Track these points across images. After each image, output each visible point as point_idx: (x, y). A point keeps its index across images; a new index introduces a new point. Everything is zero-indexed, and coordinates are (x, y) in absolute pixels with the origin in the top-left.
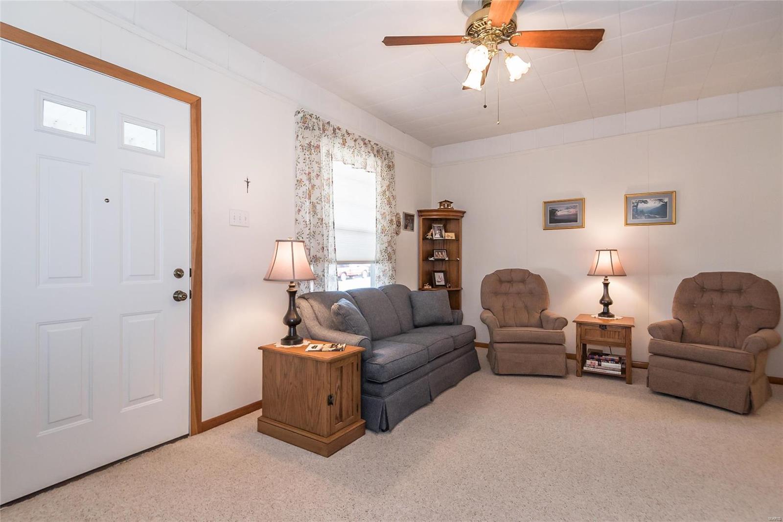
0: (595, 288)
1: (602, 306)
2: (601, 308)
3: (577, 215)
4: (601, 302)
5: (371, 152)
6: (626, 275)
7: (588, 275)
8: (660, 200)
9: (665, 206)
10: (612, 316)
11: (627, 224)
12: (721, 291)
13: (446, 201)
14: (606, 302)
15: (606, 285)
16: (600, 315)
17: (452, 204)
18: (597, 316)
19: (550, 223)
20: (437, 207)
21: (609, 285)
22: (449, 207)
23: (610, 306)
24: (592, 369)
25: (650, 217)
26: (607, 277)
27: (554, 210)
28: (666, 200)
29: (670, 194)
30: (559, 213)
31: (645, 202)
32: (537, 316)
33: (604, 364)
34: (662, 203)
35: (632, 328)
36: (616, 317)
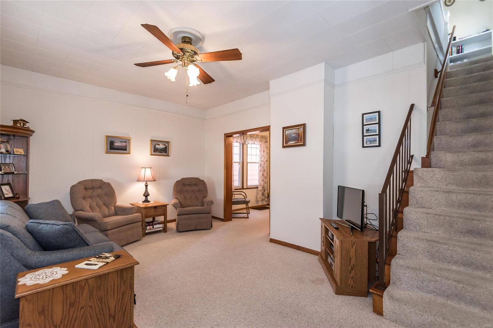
0: (140, 188)
1: (144, 197)
2: (144, 198)
3: (126, 146)
4: (144, 195)
6: (156, 181)
7: (137, 181)
8: (165, 145)
9: (166, 147)
10: (149, 202)
11: (152, 155)
12: (190, 185)
13: (21, 120)
14: (146, 195)
15: (146, 186)
16: (143, 202)
17: (27, 124)
18: (141, 203)
19: (110, 149)
20: (11, 124)
21: (148, 186)
22: (25, 126)
23: (148, 197)
24: (150, 231)
25: (160, 152)
26: (147, 182)
27: (113, 141)
28: (167, 145)
29: (168, 142)
30: (116, 144)
31: (159, 145)
32: (113, 208)
33: (155, 226)
34: (165, 146)
35: (167, 206)
36: (151, 202)
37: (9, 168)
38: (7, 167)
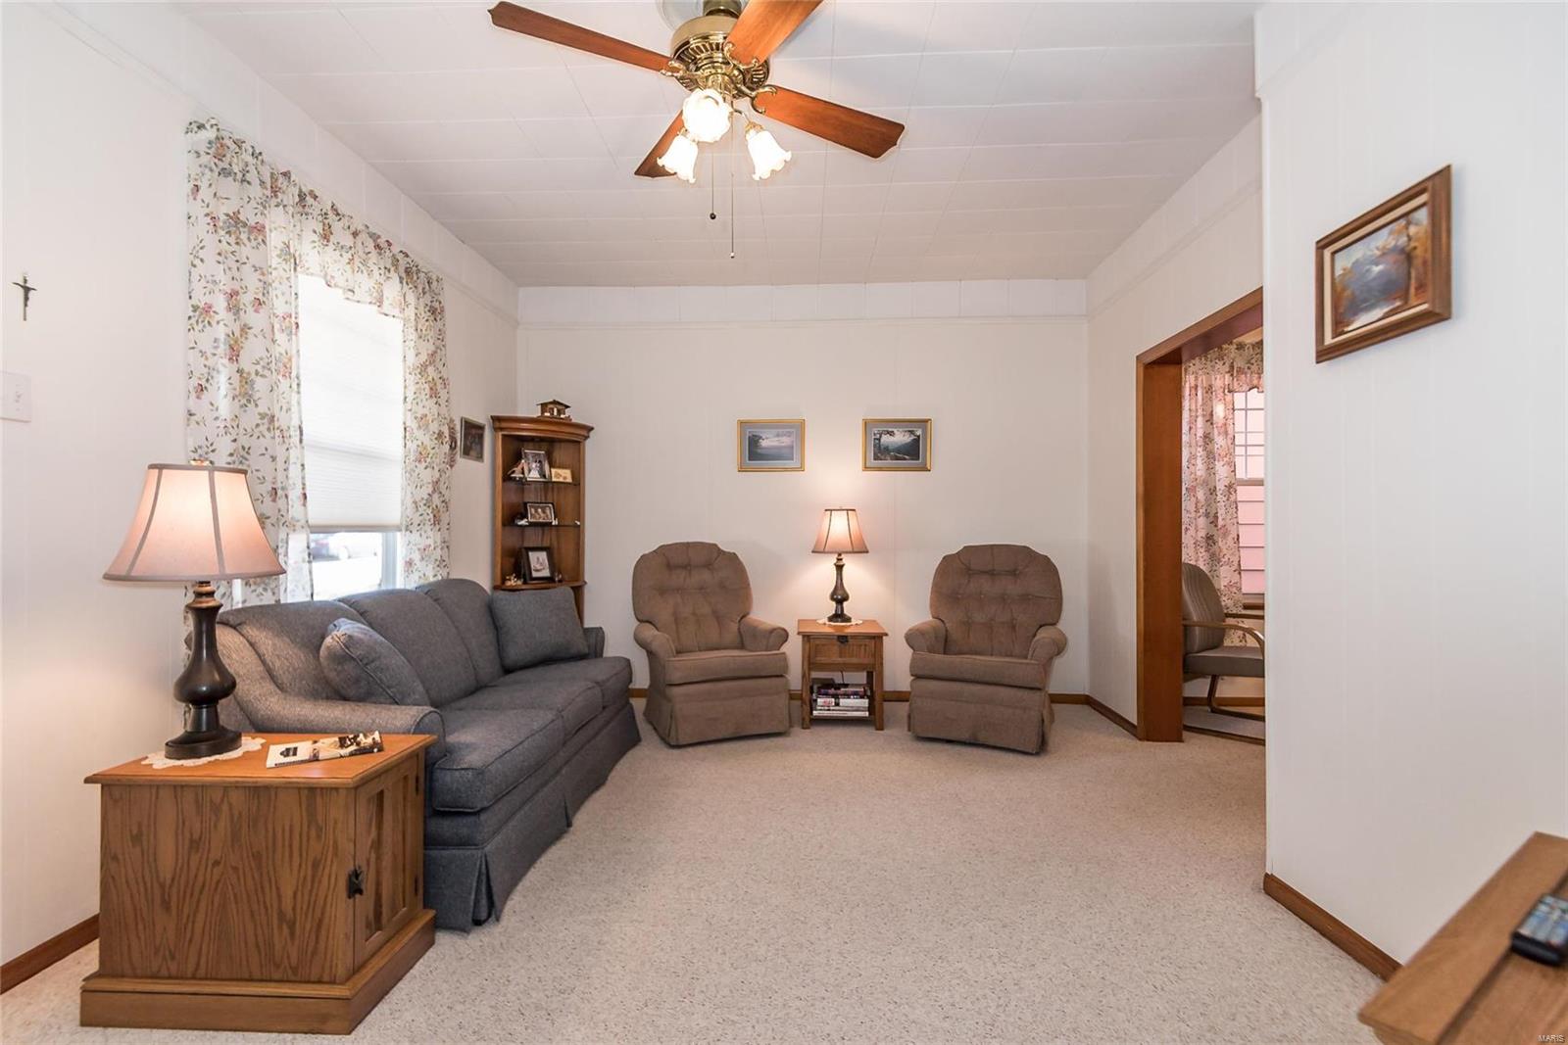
0: (822, 573)
1: (834, 603)
2: (833, 606)
3: (793, 447)
4: (832, 598)
5: (392, 269)
6: (867, 552)
7: (813, 552)
8: (911, 432)
9: (917, 441)
10: (848, 620)
11: (866, 468)
12: (992, 574)
13: (555, 403)
14: (839, 597)
15: (839, 568)
16: (831, 619)
17: (567, 410)
18: (826, 620)
19: (750, 460)
20: (536, 413)
21: (844, 569)
22: (562, 416)
23: (845, 604)
24: (826, 713)
25: (897, 459)
26: (840, 555)
27: (756, 436)
28: (919, 432)
29: (924, 423)
30: (764, 443)
31: (891, 434)
32: (734, 627)
33: (843, 702)
34: (913, 437)
35: (884, 638)
36: (853, 622)
37: (544, 512)
38: (540, 510)
